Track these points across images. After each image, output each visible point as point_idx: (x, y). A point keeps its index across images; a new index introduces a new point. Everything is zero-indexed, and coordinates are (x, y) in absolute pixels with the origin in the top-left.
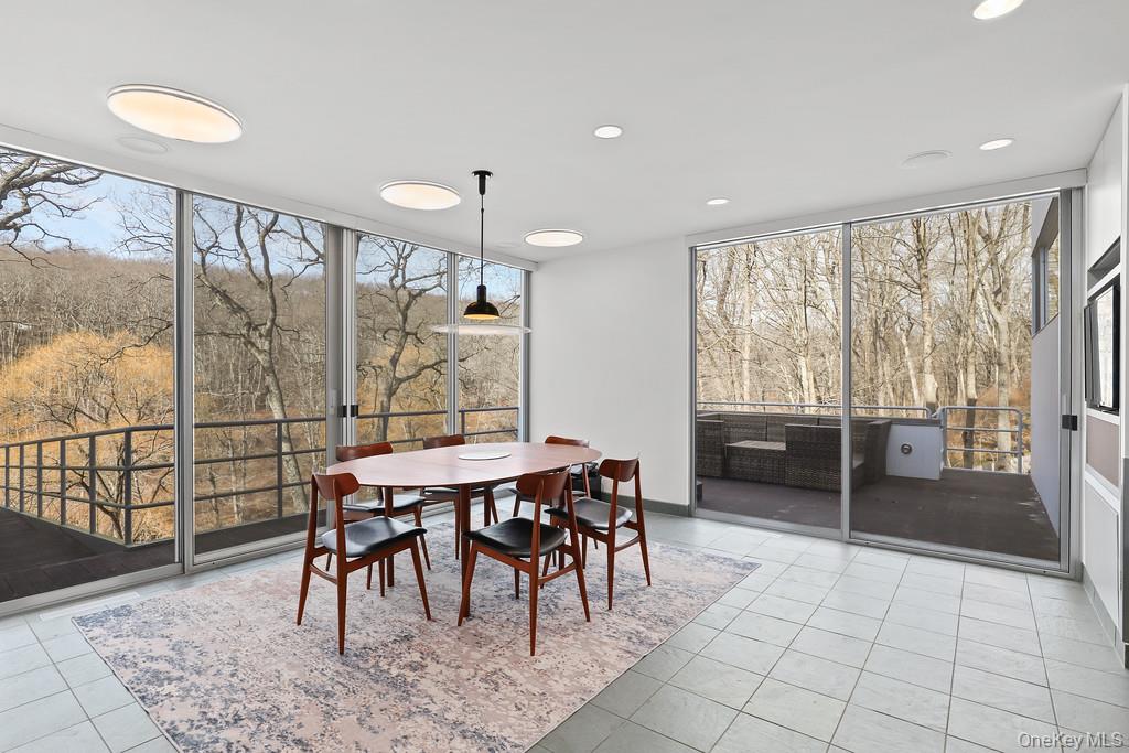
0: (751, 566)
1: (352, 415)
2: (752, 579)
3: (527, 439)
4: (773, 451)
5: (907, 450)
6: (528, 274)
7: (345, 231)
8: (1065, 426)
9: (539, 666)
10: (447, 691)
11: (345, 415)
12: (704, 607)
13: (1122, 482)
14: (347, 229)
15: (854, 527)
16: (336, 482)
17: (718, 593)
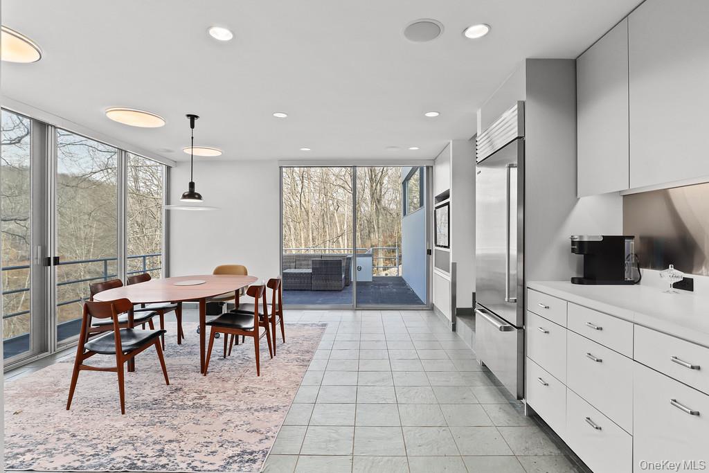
0: (325, 325)
1: (55, 264)
2: (328, 329)
3: (168, 275)
4: (301, 273)
5: (360, 269)
6: (169, 168)
7: (50, 127)
8: (428, 254)
9: (267, 380)
10: (230, 401)
11: (50, 265)
12: (317, 343)
13: (451, 271)
14: (52, 126)
15: (358, 302)
16: (114, 306)
17: (319, 337)
